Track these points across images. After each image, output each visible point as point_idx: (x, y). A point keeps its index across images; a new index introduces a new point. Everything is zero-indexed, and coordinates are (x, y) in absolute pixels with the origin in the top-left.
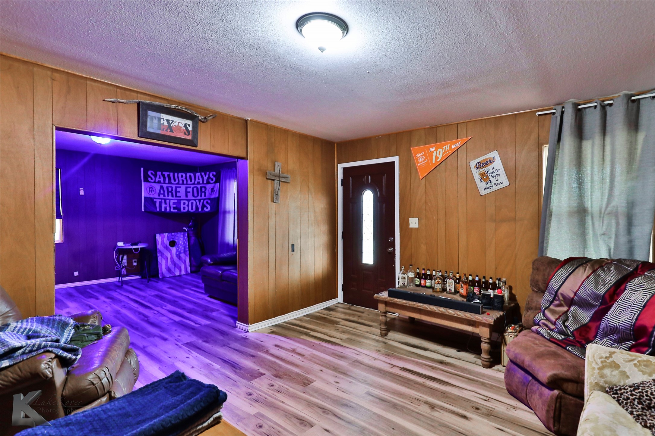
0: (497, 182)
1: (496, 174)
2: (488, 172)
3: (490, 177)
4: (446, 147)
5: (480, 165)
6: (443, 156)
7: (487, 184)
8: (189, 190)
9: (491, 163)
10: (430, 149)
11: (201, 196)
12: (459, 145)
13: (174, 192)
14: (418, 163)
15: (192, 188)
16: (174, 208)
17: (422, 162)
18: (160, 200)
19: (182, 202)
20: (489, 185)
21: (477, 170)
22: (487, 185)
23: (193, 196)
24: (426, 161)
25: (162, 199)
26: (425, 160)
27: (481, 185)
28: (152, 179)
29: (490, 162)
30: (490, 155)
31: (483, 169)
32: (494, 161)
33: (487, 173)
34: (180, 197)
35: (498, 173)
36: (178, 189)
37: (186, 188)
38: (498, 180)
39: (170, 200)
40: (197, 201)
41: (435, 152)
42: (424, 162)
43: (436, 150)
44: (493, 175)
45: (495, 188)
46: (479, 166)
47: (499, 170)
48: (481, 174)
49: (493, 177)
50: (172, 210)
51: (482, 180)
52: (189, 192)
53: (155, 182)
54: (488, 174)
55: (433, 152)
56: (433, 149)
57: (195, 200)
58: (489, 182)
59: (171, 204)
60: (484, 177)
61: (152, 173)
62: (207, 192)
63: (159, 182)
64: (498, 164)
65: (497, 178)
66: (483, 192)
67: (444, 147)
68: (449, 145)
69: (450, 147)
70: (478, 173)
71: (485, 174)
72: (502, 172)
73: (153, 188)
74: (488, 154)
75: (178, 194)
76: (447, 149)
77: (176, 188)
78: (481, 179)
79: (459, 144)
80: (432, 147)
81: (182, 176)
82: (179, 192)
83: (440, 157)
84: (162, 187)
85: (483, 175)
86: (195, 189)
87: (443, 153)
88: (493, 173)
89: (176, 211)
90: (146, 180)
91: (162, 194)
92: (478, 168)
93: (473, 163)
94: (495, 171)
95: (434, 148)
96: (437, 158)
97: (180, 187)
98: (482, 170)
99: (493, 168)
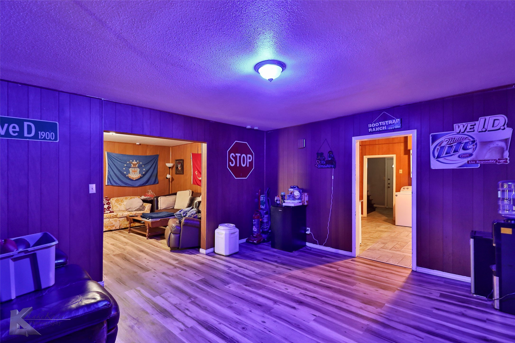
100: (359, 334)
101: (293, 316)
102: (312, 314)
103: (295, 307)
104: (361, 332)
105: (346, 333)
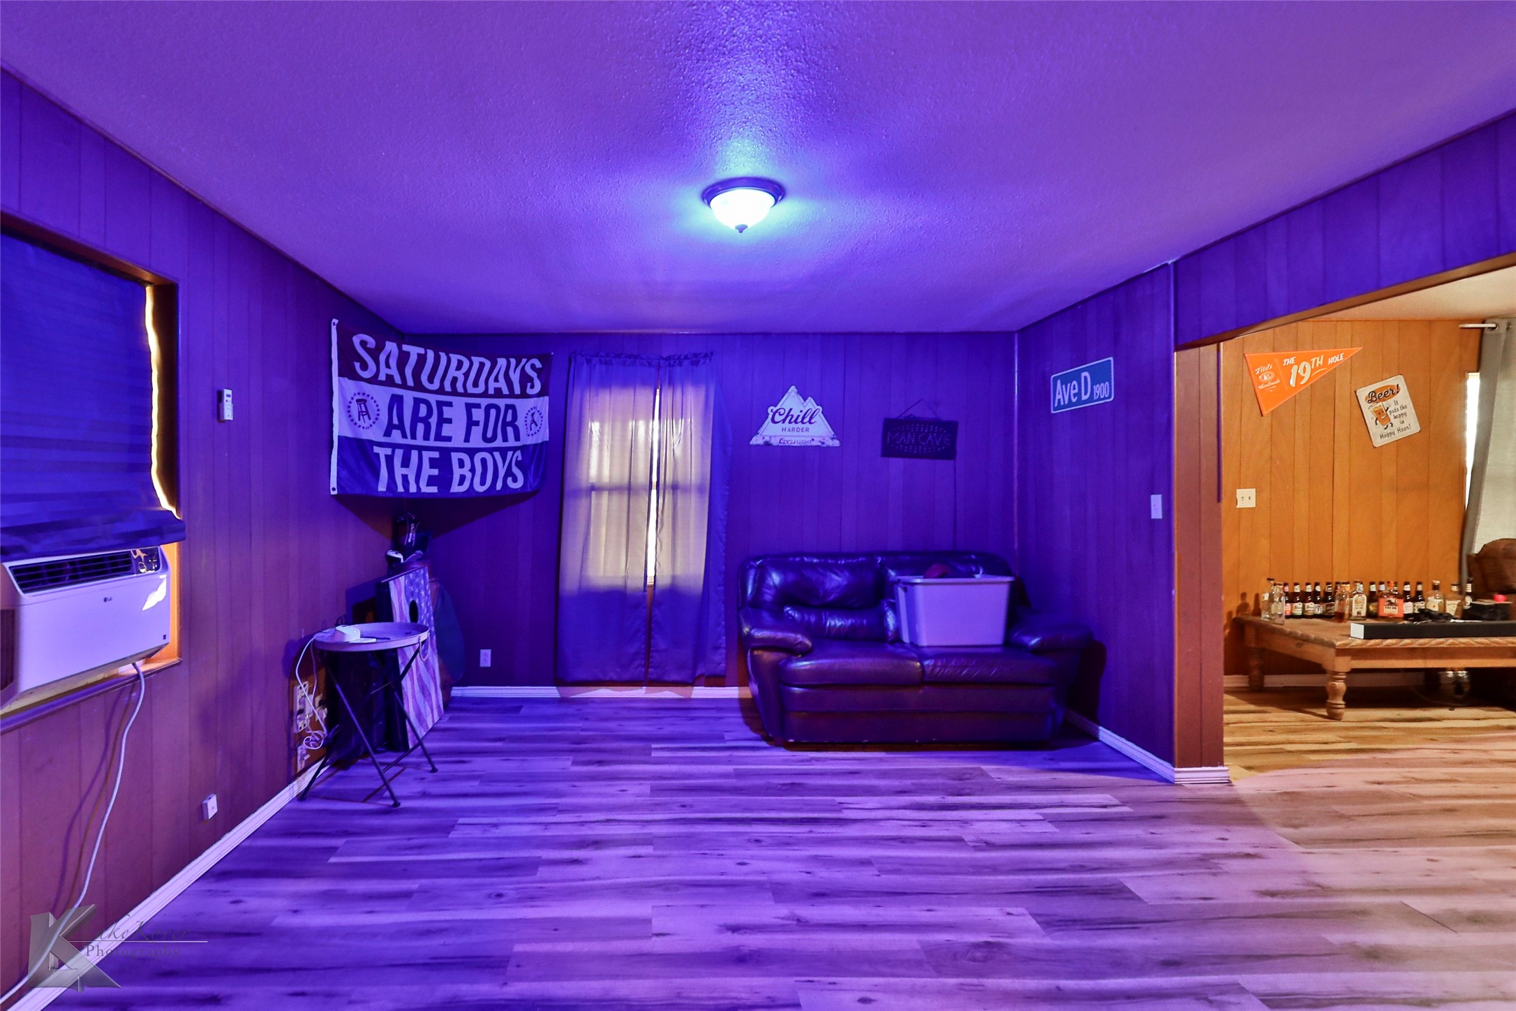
0: (1403, 426)
1: (1400, 412)
2: (1388, 408)
3: (1391, 417)
4: (1316, 360)
5: (1375, 396)
6: (1311, 374)
7: (1385, 429)
8: (478, 415)
9: (1393, 394)
10: (1285, 361)
11: (505, 439)
12: (1341, 359)
13: (433, 421)
14: (1260, 384)
15: (483, 407)
16: (431, 481)
17: (1265, 383)
18: (389, 451)
19: (455, 457)
20: (1388, 430)
21: (1371, 404)
22: (1386, 431)
23: (485, 439)
24: (1278, 382)
25: (394, 446)
26: (1274, 380)
27: (1376, 430)
28: (365, 366)
29: (1393, 391)
30: (1392, 381)
31: (1380, 403)
32: (1398, 392)
33: (1386, 411)
34: (449, 439)
35: (1403, 411)
36: (447, 412)
37: (469, 407)
38: (1403, 422)
39: (421, 449)
40: (497, 455)
41: (1295, 367)
42: (1272, 384)
43: (1298, 363)
44: (1396, 414)
45: (1399, 436)
46: (1373, 397)
47: (1406, 407)
48: (1375, 412)
49: (1395, 417)
50: (425, 489)
51: (1378, 422)
52: (477, 423)
53: (374, 380)
54: (1388, 412)
55: (1291, 366)
56: (1291, 361)
57: (490, 451)
58: (1390, 425)
59: (426, 463)
60: (1381, 416)
61: (363, 344)
62: (520, 423)
63: (389, 381)
64: (1403, 397)
65: (1402, 419)
66: (1378, 442)
67: (1313, 360)
68: (1322, 357)
69: (1325, 361)
70: (1371, 409)
71: (1383, 412)
72: (1410, 410)
73: (369, 401)
74: (1388, 380)
75: (446, 430)
76: (1320, 364)
77: (440, 404)
78: (1377, 419)
79: (1341, 357)
80: (1289, 357)
81: (460, 364)
82: (449, 421)
83: (1307, 376)
84: (396, 401)
85: (1379, 414)
86: (493, 412)
87: (1312, 371)
88: (1396, 410)
89: (434, 489)
90: (347, 371)
91: (396, 427)
92: (1371, 401)
93: (1363, 393)
94: (1399, 408)
95: (1293, 359)
96: (1299, 378)
97: (450, 404)
98: (1378, 405)
99: (1396, 403)
100: (521, 941)
101: (706, 905)
102: (669, 934)
103: (735, 934)
104: (519, 948)
105: (555, 928)
